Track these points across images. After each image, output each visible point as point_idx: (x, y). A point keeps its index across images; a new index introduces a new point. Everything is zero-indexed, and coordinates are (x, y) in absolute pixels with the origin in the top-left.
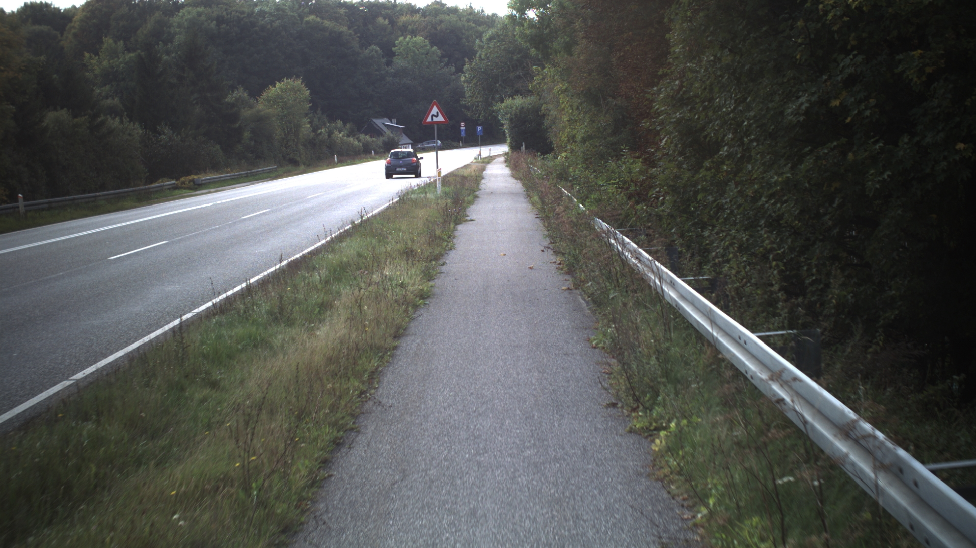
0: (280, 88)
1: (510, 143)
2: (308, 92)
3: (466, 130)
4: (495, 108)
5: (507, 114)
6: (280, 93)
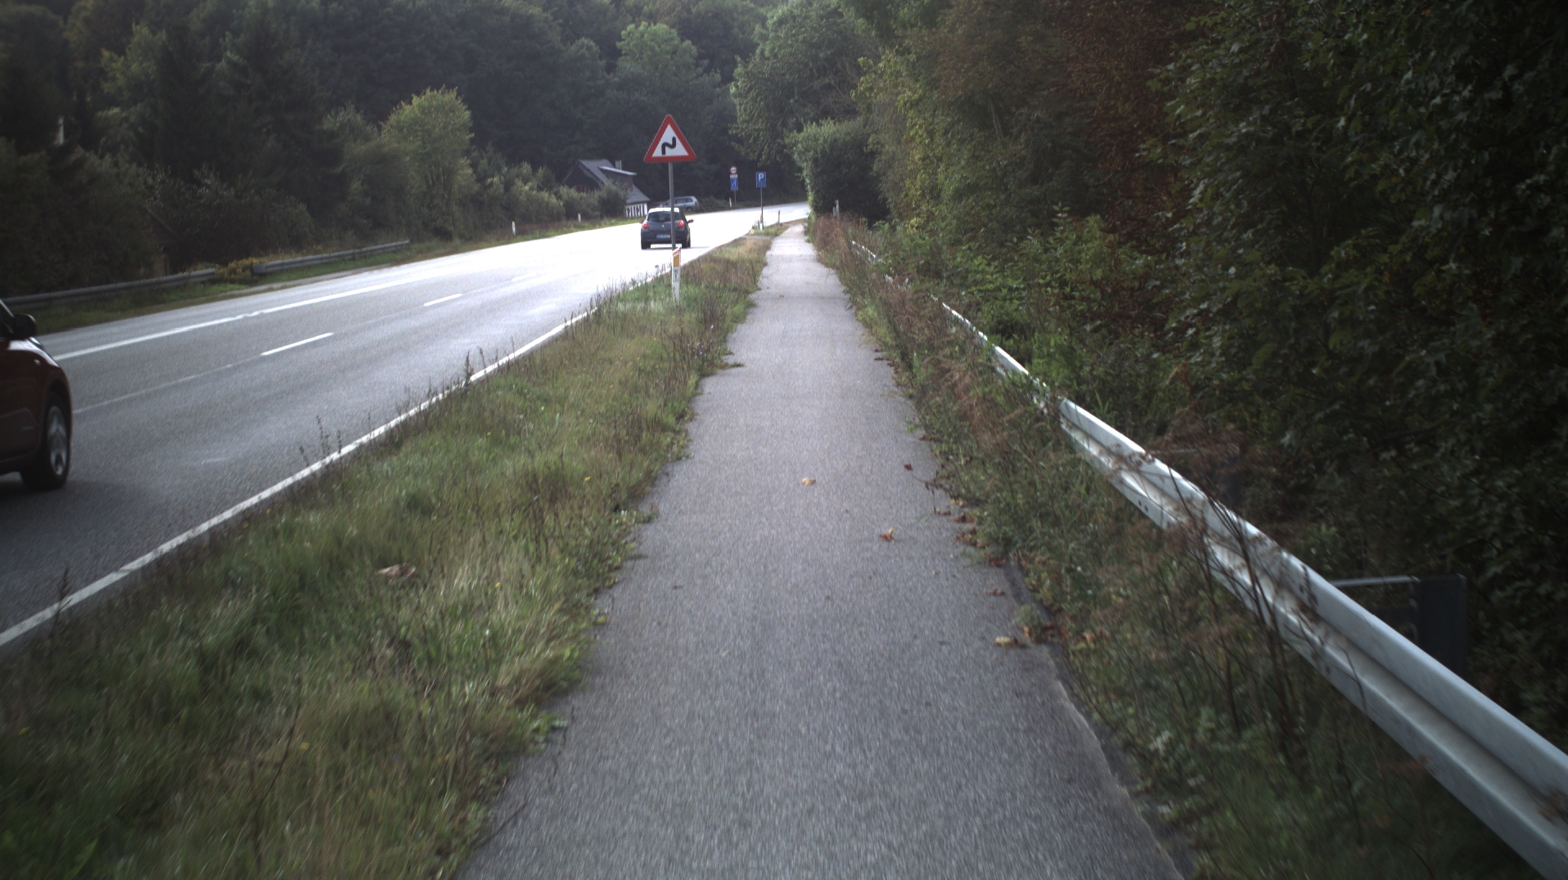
0: (419, 106)
1: (814, 201)
2: (467, 114)
3: (739, 179)
4: (787, 141)
5: (809, 151)
6: (419, 115)
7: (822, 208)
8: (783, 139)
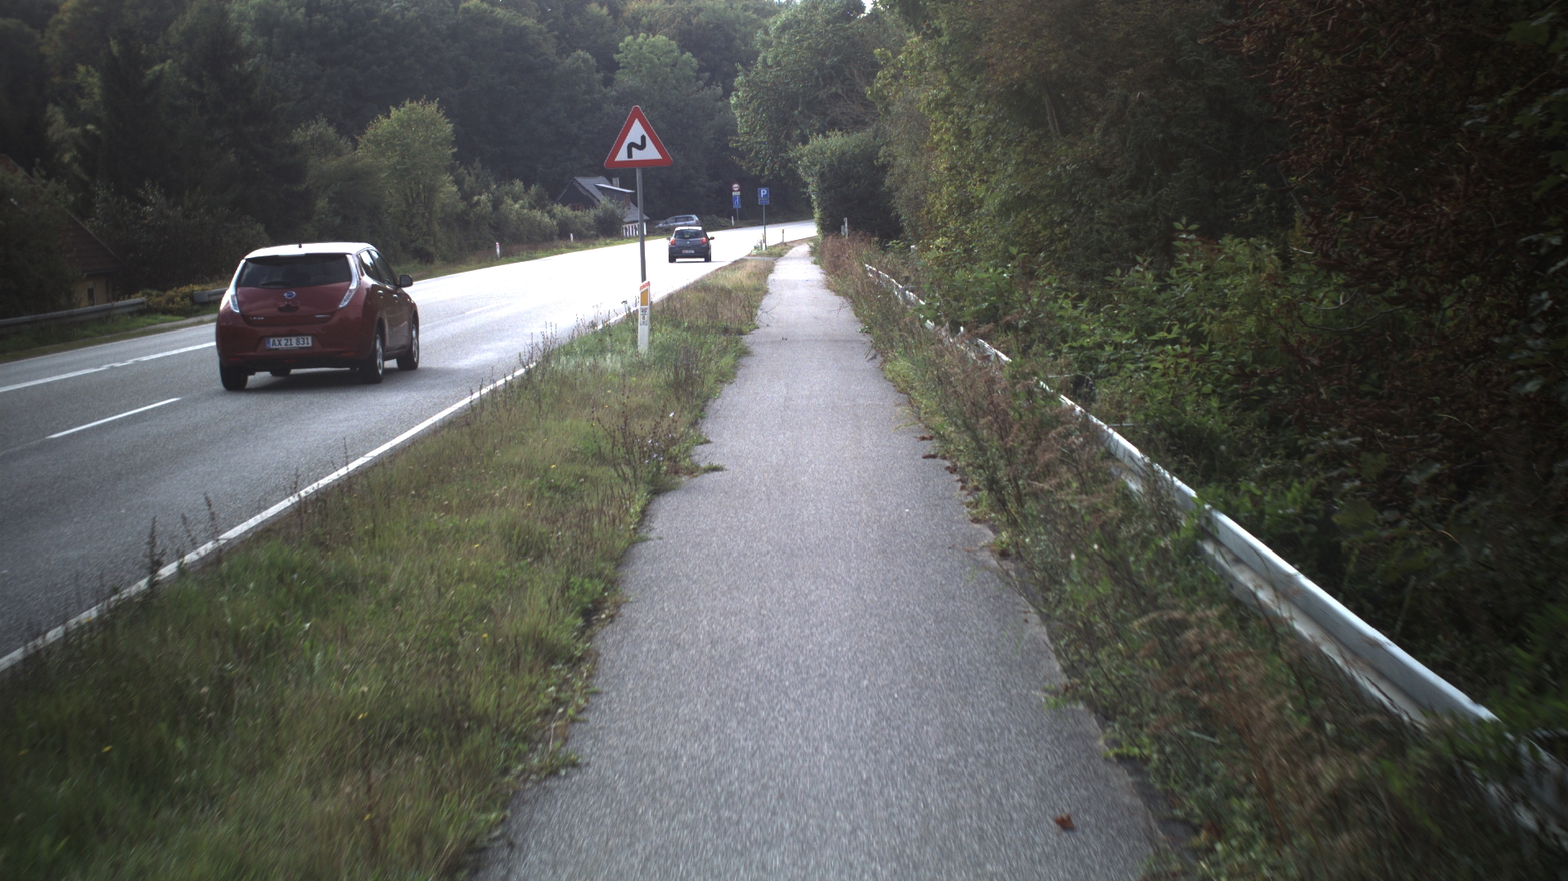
0: (398, 119)
1: (821, 219)
2: (449, 128)
3: (741, 196)
4: (791, 154)
5: (815, 165)
6: (398, 128)
7: (829, 227)
8: (786, 151)
